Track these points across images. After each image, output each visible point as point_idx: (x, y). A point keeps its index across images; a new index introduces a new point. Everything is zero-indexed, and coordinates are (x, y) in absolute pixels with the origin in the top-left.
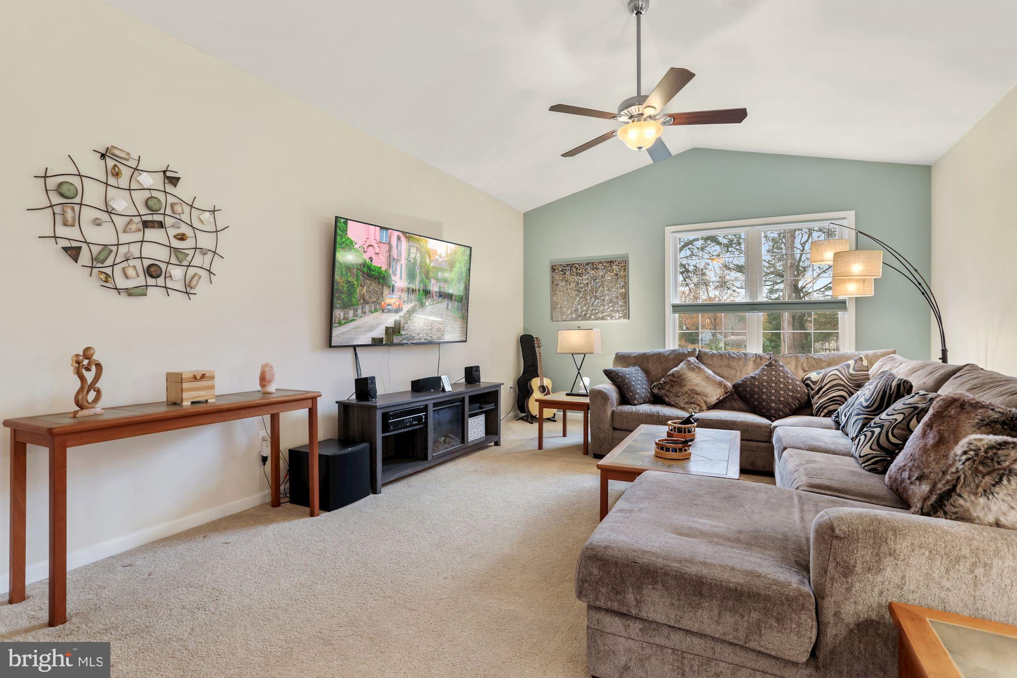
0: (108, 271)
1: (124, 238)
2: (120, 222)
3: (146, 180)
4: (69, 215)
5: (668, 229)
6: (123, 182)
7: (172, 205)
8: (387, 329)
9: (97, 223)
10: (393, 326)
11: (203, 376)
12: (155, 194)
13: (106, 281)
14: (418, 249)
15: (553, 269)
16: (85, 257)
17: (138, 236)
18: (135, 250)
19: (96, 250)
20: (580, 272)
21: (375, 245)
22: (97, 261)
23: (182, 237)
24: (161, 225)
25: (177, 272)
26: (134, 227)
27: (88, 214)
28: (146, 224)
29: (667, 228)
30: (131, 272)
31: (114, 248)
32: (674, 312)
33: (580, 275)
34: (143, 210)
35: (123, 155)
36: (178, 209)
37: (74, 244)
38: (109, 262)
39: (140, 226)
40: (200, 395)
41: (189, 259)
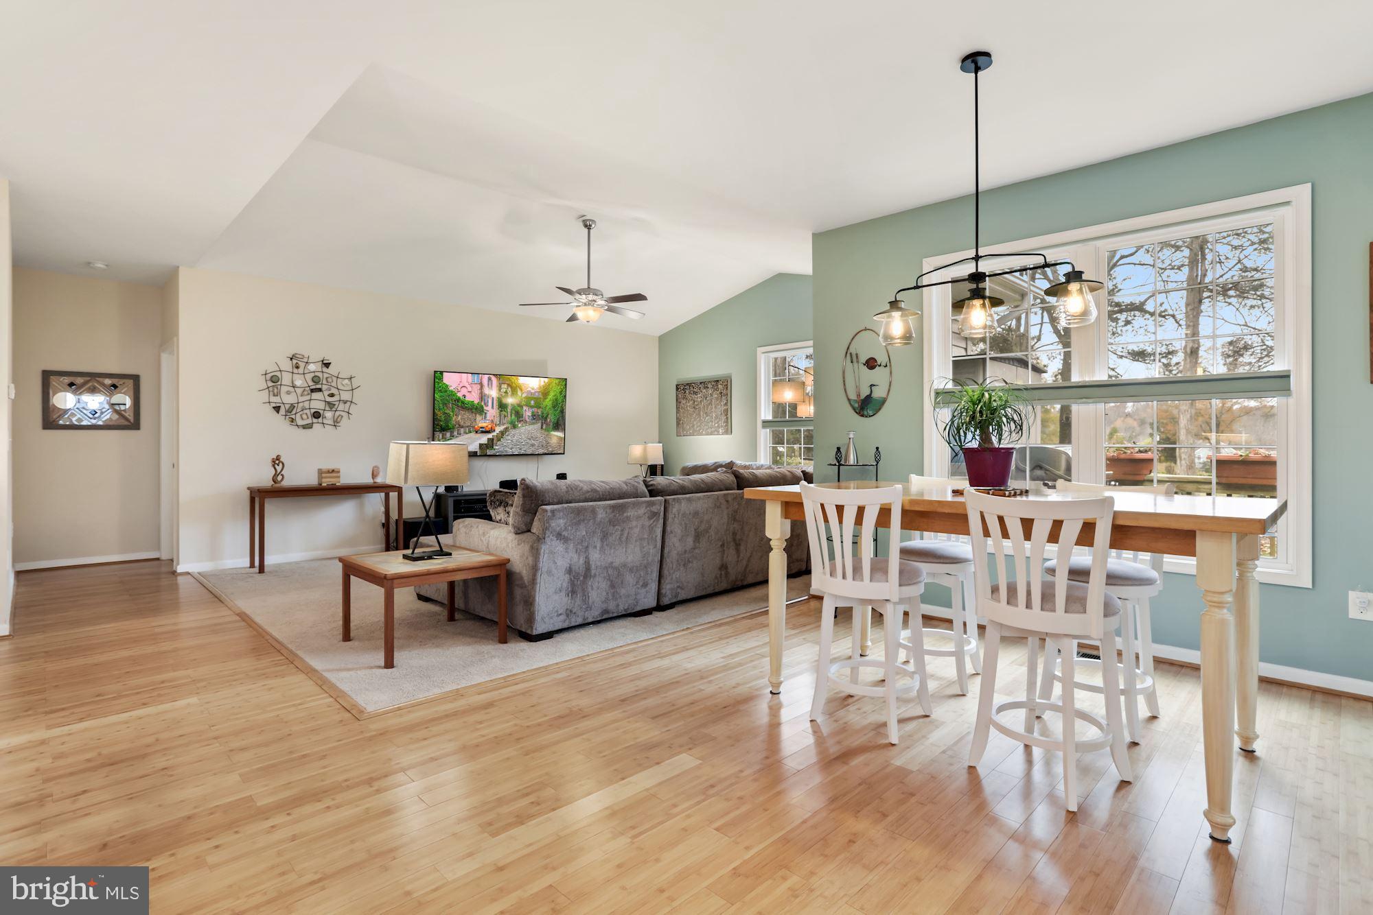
0: (293, 417)
1: (301, 399)
2: (299, 391)
3: (312, 367)
4: (276, 391)
5: (760, 350)
6: (301, 370)
7: (327, 378)
8: (481, 445)
9: (288, 393)
10: (486, 442)
11: (333, 471)
12: (317, 374)
13: (292, 422)
14: (508, 385)
15: (677, 389)
16: (282, 411)
17: (308, 398)
18: (306, 405)
19: (287, 406)
20: (696, 390)
21: (468, 386)
22: (289, 411)
23: (332, 395)
24: (320, 390)
25: (329, 415)
26: (306, 393)
27: (284, 389)
28: (312, 391)
29: (758, 349)
30: (305, 416)
31: (296, 405)
32: (764, 427)
33: (695, 393)
34: (311, 383)
35: (301, 357)
36: (330, 380)
37: (278, 405)
38: (294, 412)
39: (309, 391)
40: (332, 481)
41: (336, 407)
